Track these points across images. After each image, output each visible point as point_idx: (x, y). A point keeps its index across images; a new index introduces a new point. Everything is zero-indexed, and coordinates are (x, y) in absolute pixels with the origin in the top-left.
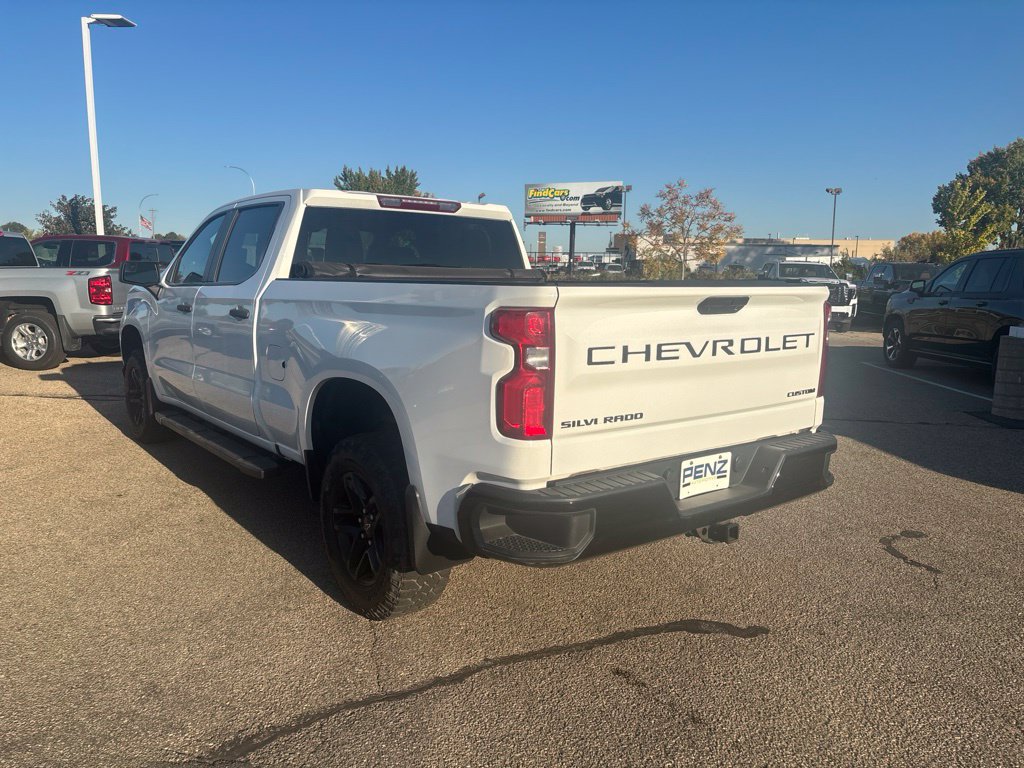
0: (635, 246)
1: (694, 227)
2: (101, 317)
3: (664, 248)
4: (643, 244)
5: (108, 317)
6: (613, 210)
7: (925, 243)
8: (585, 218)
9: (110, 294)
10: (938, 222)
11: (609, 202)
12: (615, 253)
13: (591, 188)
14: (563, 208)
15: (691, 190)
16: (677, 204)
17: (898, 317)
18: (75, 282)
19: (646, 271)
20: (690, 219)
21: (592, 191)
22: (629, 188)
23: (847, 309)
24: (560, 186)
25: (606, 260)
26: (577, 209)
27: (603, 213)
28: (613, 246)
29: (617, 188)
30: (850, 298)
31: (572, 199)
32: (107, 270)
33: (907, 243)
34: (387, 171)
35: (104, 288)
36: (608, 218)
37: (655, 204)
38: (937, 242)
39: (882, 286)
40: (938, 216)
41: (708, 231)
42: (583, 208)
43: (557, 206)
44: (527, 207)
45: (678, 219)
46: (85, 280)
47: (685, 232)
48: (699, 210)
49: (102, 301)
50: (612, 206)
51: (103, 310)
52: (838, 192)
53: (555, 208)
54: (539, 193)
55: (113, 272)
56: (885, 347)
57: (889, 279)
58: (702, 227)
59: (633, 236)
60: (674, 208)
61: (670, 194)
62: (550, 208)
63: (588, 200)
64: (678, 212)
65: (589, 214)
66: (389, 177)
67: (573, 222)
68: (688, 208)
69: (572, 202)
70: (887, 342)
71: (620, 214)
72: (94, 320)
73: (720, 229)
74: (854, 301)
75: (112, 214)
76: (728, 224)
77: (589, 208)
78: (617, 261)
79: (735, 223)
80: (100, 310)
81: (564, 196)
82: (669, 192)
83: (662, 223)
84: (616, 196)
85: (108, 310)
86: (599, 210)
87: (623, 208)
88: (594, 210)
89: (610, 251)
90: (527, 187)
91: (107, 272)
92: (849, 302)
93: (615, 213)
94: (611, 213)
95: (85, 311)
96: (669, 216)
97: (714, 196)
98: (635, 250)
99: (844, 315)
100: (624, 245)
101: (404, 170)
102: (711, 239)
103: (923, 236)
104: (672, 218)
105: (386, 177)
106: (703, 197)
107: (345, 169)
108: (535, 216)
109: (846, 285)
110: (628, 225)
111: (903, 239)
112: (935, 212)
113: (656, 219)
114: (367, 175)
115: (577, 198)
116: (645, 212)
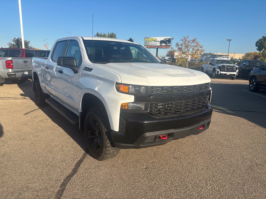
0: (174, 54)
1: (191, 49)
2: (10, 72)
3: (182, 55)
4: (176, 54)
5: (12, 72)
6: (168, 45)
7: (252, 55)
8: (161, 47)
9: (12, 65)
10: (257, 49)
11: (167, 42)
12: (169, 56)
13: (162, 39)
14: (155, 44)
15: (191, 39)
16: (186, 43)
17: (254, 76)
18: (2, 62)
19: (177, 61)
20: (190, 47)
21: (163, 39)
22: (173, 39)
23: (235, 73)
24: (154, 38)
25: (166, 58)
26: (159, 44)
27: (166, 45)
28: (168, 55)
29: (170, 39)
30: (236, 70)
31: (157, 41)
32: (11, 58)
33: (248, 55)
34: (108, 34)
35: (10, 64)
36: (167, 47)
37: (180, 43)
38: (256, 55)
39: (245, 67)
40: (257, 48)
41: (195, 51)
42: (160, 44)
43: (153, 43)
44: (145, 44)
45: (187, 47)
46: (5, 61)
47: (188, 51)
48: (193, 44)
49: (10, 67)
50: (168, 44)
51: (10, 70)
52: (230, 40)
53: (152, 44)
54: (148, 40)
55: (13, 59)
56: (250, 85)
57: (248, 65)
58: (193, 49)
59: (174, 51)
60: (185, 44)
61: (185, 40)
62: (151, 44)
63: (162, 42)
64: (186, 45)
65: (162, 46)
66: (109, 35)
67: (157, 48)
68: (189, 44)
69: (157, 42)
70: (250, 83)
71: (170, 46)
72: (7, 73)
73: (198, 50)
74: (237, 71)
75: (29, 43)
76: (201, 48)
77: (162, 44)
78: (169, 59)
79: (203, 48)
80: (9, 70)
81: (155, 41)
82: (184, 39)
83: (182, 48)
84: (169, 41)
85: (12, 70)
86: (165, 44)
87: (171, 44)
88: (163, 44)
89: (167, 56)
90: (145, 38)
91: (11, 59)
92: (236, 71)
93: (169, 46)
94: (168, 46)
95: (5, 71)
96: (184, 46)
97: (197, 40)
98: (174, 55)
99: (234, 75)
100: (171, 54)
101: (113, 33)
102: (195, 53)
103: (252, 53)
104: (185, 47)
105: (108, 35)
106: (194, 41)
107: (97, 33)
108: (147, 46)
109: (235, 66)
110: (172, 48)
111: (246, 54)
112: (256, 46)
113: (180, 47)
114: (103, 35)
115: (159, 41)
116: (177, 45)
